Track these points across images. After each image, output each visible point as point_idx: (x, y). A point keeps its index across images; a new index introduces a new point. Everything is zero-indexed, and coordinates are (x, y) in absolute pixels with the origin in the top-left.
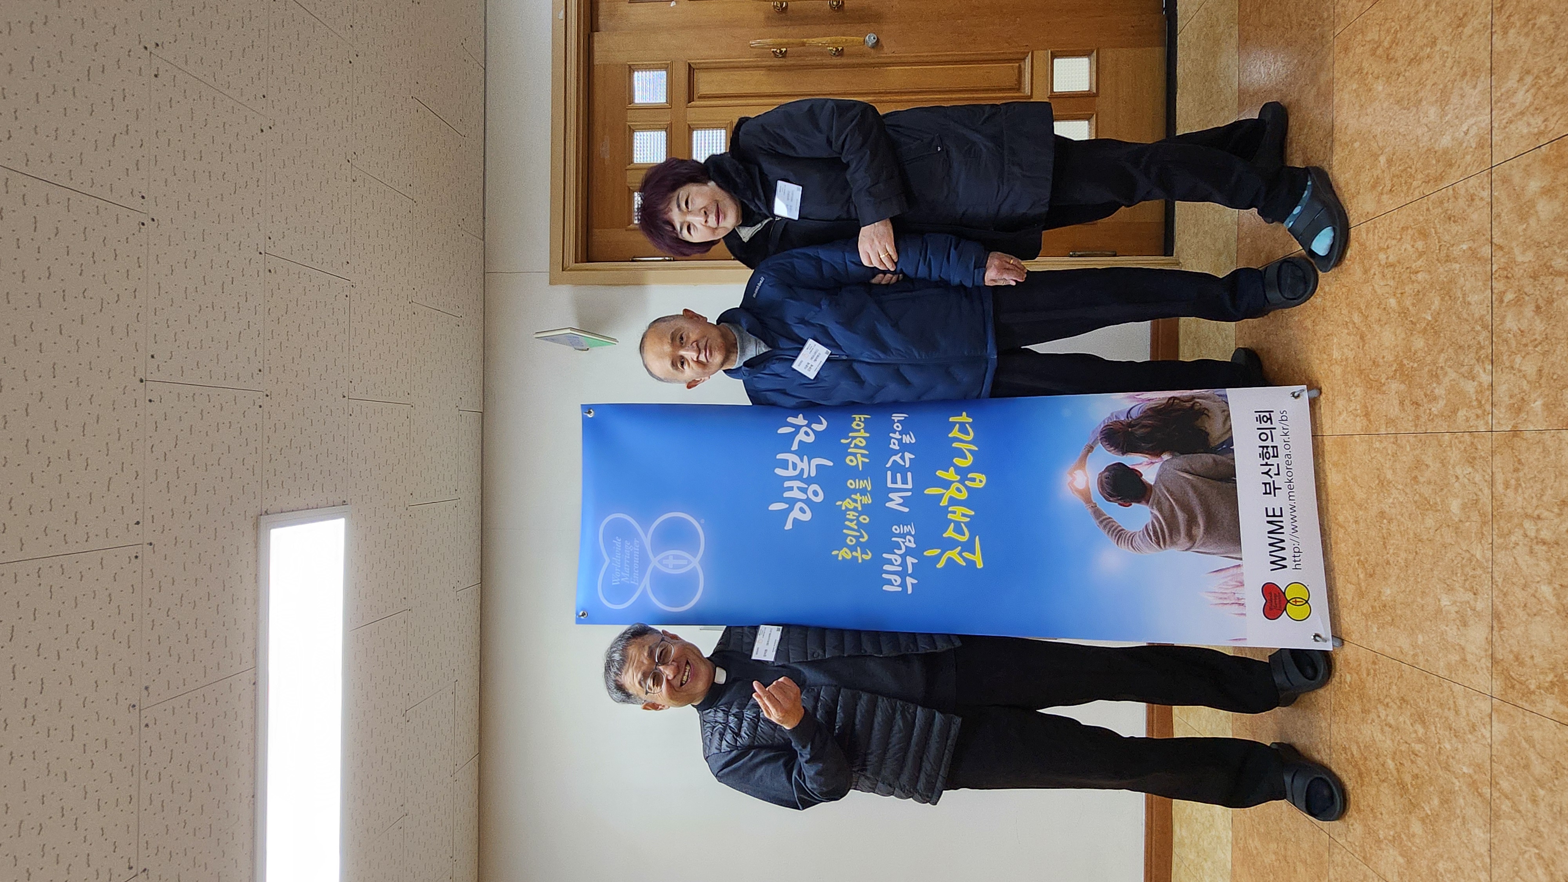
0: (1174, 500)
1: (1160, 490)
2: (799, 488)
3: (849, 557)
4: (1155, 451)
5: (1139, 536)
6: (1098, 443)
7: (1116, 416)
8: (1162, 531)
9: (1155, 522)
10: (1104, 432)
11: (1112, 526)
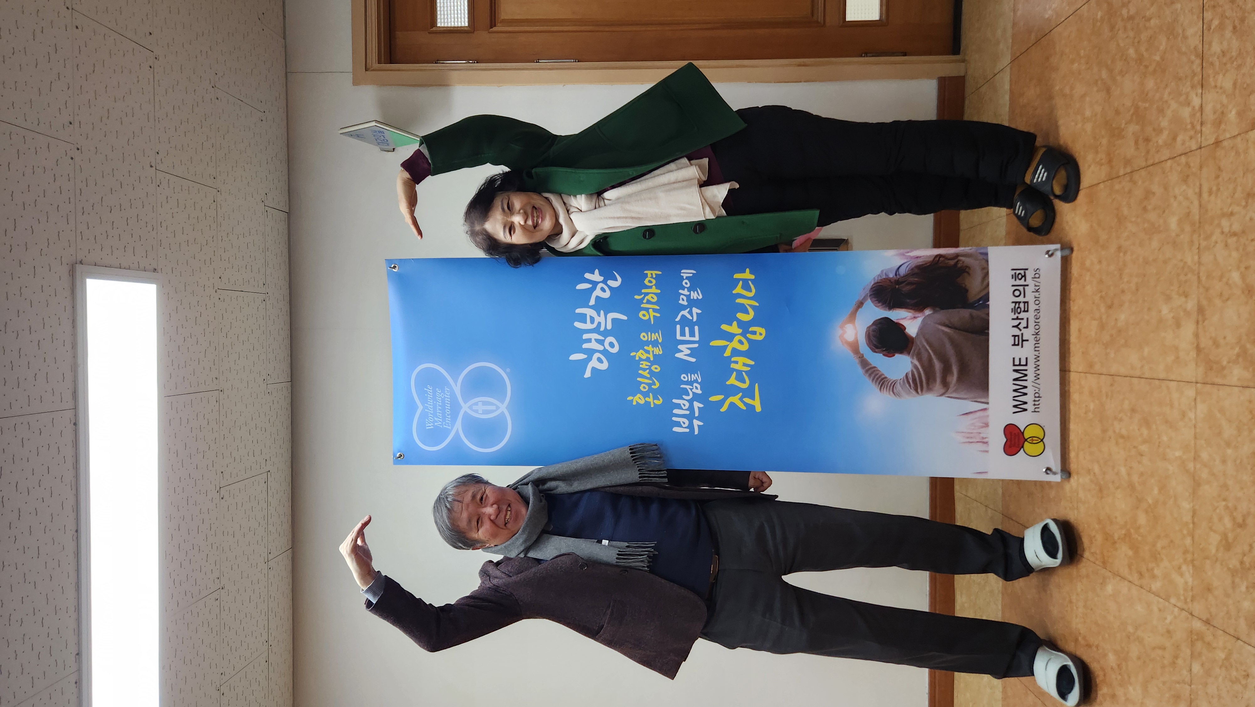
1: (921, 342)
3: (642, 402)
6: (867, 300)
7: (885, 273)
8: (920, 378)
9: (915, 371)
10: (874, 289)
11: (876, 375)
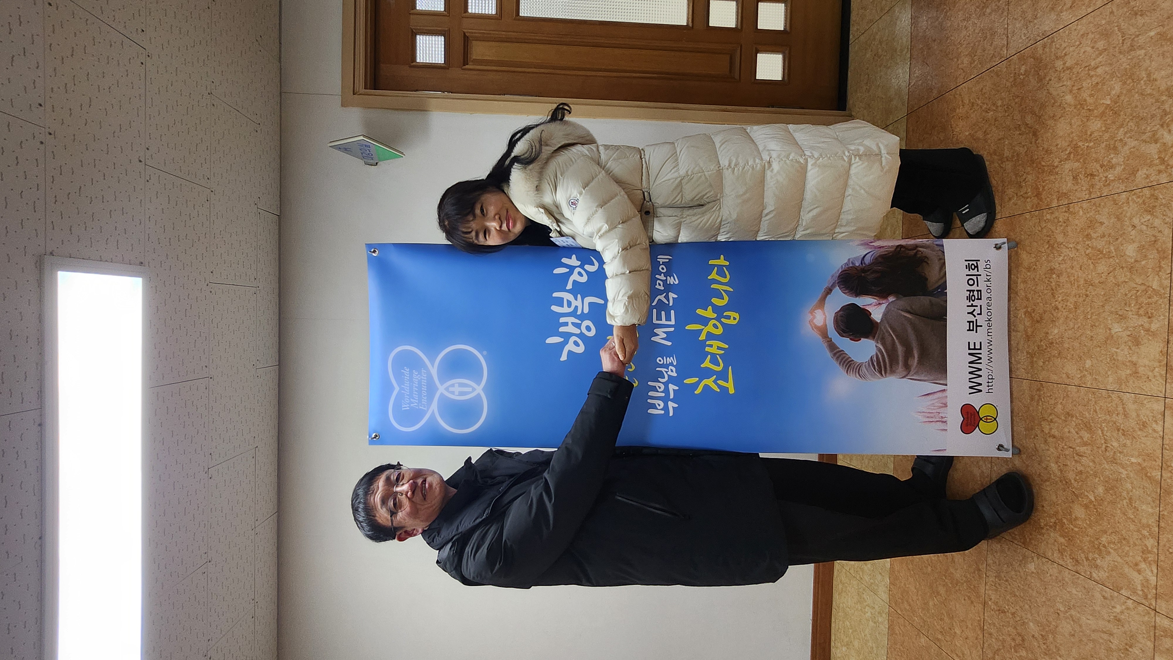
5: (865, 366)
6: (835, 287)
7: (852, 262)
8: (884, 361)
9: (879, 354)
10: (841, 277)
11: (845, 357)
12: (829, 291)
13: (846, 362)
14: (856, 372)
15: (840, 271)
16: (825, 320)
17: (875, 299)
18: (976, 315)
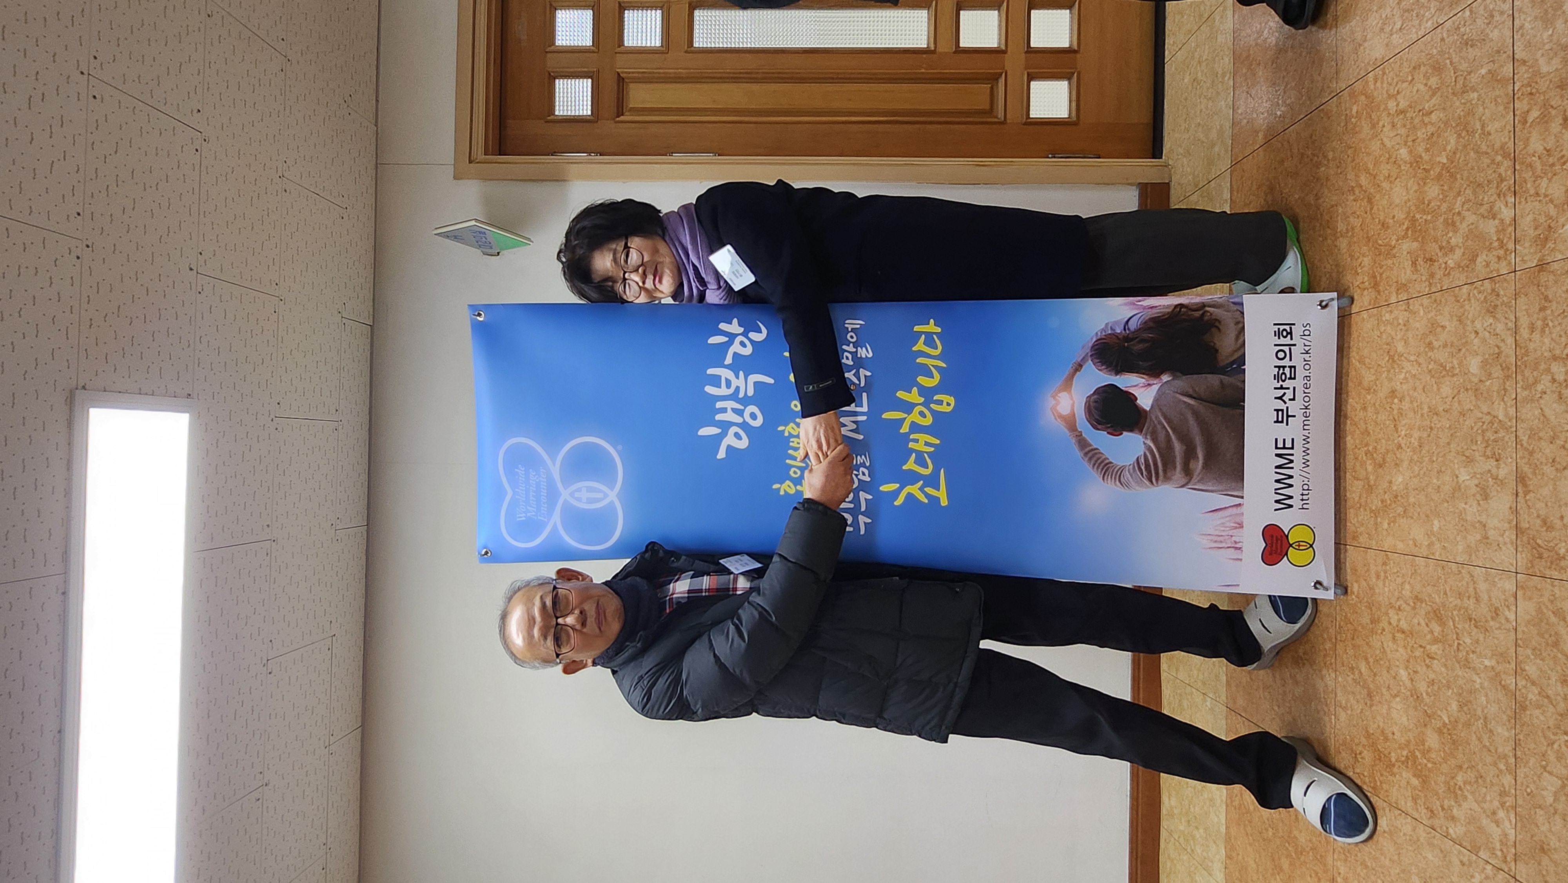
0: (1171, 428)
1: (1157, 417)
2: (734, 410)
3: (792, 491)
4: (1153, 371)
5: (1129, 470)
6: (1088, 360)
7: (1111, 328)
8: (1155, 464)
9: (1148, 454)
10: (1096, 347)
11: (1098, 459)
12: (1079, 367)
13: (1103, 464)
14: (1115, 478)
15: (1094, 340)
16: (1073, 406)
17: (1143, 378)
18: (1287, 400)
